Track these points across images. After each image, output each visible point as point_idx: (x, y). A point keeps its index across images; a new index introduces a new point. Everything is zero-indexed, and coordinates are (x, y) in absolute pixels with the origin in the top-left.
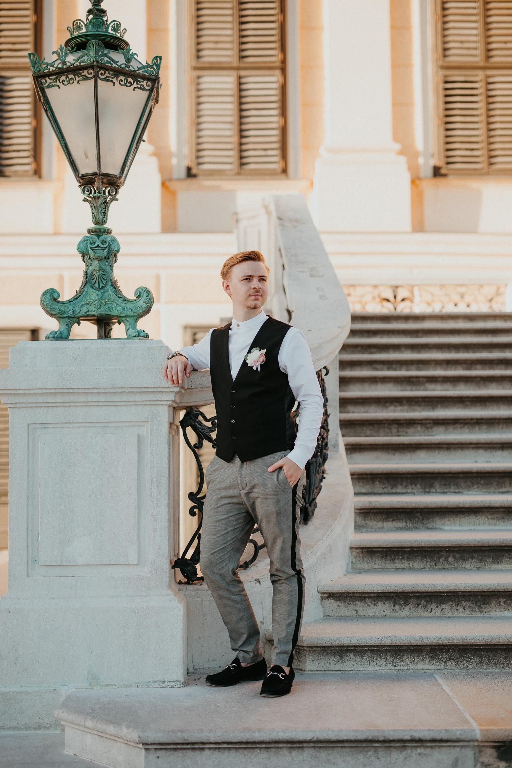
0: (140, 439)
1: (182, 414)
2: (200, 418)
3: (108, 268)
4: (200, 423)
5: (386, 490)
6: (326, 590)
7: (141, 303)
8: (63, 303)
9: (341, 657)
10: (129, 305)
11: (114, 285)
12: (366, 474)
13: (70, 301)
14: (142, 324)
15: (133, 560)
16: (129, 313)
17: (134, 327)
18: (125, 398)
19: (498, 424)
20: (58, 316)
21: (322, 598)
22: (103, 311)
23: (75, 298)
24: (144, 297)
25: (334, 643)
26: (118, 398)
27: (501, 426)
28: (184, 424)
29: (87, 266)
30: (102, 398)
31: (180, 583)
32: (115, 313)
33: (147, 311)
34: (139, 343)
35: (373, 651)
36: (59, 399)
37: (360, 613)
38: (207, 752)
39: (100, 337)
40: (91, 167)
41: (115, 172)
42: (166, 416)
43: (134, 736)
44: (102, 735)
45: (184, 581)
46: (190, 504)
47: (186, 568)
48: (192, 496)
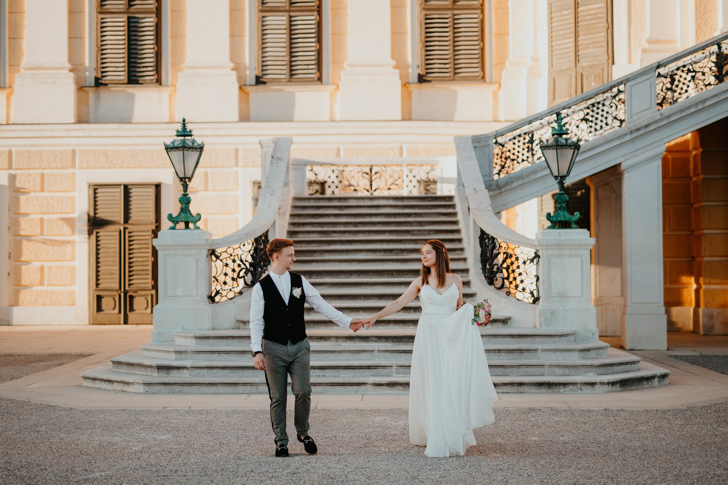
0: (197, 259)
1: (210, 252)
3: (187, 206)
4: (216, 254)
7: (198, 218)
8: (174, 218)
10: (194, 218)
11: (190, 211)
13: (176, 217)
14: (198, 224)
15: (195, 295)
16: (194, 220)
17: (195, 225)
18: (192, 247)
20: (173, 222)
22: (186, 220)
23: (178, 216)
24: (199, 216)
28: (211, 255)
29: (182, 205)
30: (185, 247)
31: (210, 303)
32: (189, 220)
33: (200, 219)
34: (197, 231)
36: (173, 247)
38: (211, 340)
39: (185, 228)
40: (182, 175)
41: (190, 176)
42: (205, 253)
43: (193, 336)
44: (185, 337)
45: (211, 302)
46: (213, 279)
47: (212, 299)
48: (214, 277)
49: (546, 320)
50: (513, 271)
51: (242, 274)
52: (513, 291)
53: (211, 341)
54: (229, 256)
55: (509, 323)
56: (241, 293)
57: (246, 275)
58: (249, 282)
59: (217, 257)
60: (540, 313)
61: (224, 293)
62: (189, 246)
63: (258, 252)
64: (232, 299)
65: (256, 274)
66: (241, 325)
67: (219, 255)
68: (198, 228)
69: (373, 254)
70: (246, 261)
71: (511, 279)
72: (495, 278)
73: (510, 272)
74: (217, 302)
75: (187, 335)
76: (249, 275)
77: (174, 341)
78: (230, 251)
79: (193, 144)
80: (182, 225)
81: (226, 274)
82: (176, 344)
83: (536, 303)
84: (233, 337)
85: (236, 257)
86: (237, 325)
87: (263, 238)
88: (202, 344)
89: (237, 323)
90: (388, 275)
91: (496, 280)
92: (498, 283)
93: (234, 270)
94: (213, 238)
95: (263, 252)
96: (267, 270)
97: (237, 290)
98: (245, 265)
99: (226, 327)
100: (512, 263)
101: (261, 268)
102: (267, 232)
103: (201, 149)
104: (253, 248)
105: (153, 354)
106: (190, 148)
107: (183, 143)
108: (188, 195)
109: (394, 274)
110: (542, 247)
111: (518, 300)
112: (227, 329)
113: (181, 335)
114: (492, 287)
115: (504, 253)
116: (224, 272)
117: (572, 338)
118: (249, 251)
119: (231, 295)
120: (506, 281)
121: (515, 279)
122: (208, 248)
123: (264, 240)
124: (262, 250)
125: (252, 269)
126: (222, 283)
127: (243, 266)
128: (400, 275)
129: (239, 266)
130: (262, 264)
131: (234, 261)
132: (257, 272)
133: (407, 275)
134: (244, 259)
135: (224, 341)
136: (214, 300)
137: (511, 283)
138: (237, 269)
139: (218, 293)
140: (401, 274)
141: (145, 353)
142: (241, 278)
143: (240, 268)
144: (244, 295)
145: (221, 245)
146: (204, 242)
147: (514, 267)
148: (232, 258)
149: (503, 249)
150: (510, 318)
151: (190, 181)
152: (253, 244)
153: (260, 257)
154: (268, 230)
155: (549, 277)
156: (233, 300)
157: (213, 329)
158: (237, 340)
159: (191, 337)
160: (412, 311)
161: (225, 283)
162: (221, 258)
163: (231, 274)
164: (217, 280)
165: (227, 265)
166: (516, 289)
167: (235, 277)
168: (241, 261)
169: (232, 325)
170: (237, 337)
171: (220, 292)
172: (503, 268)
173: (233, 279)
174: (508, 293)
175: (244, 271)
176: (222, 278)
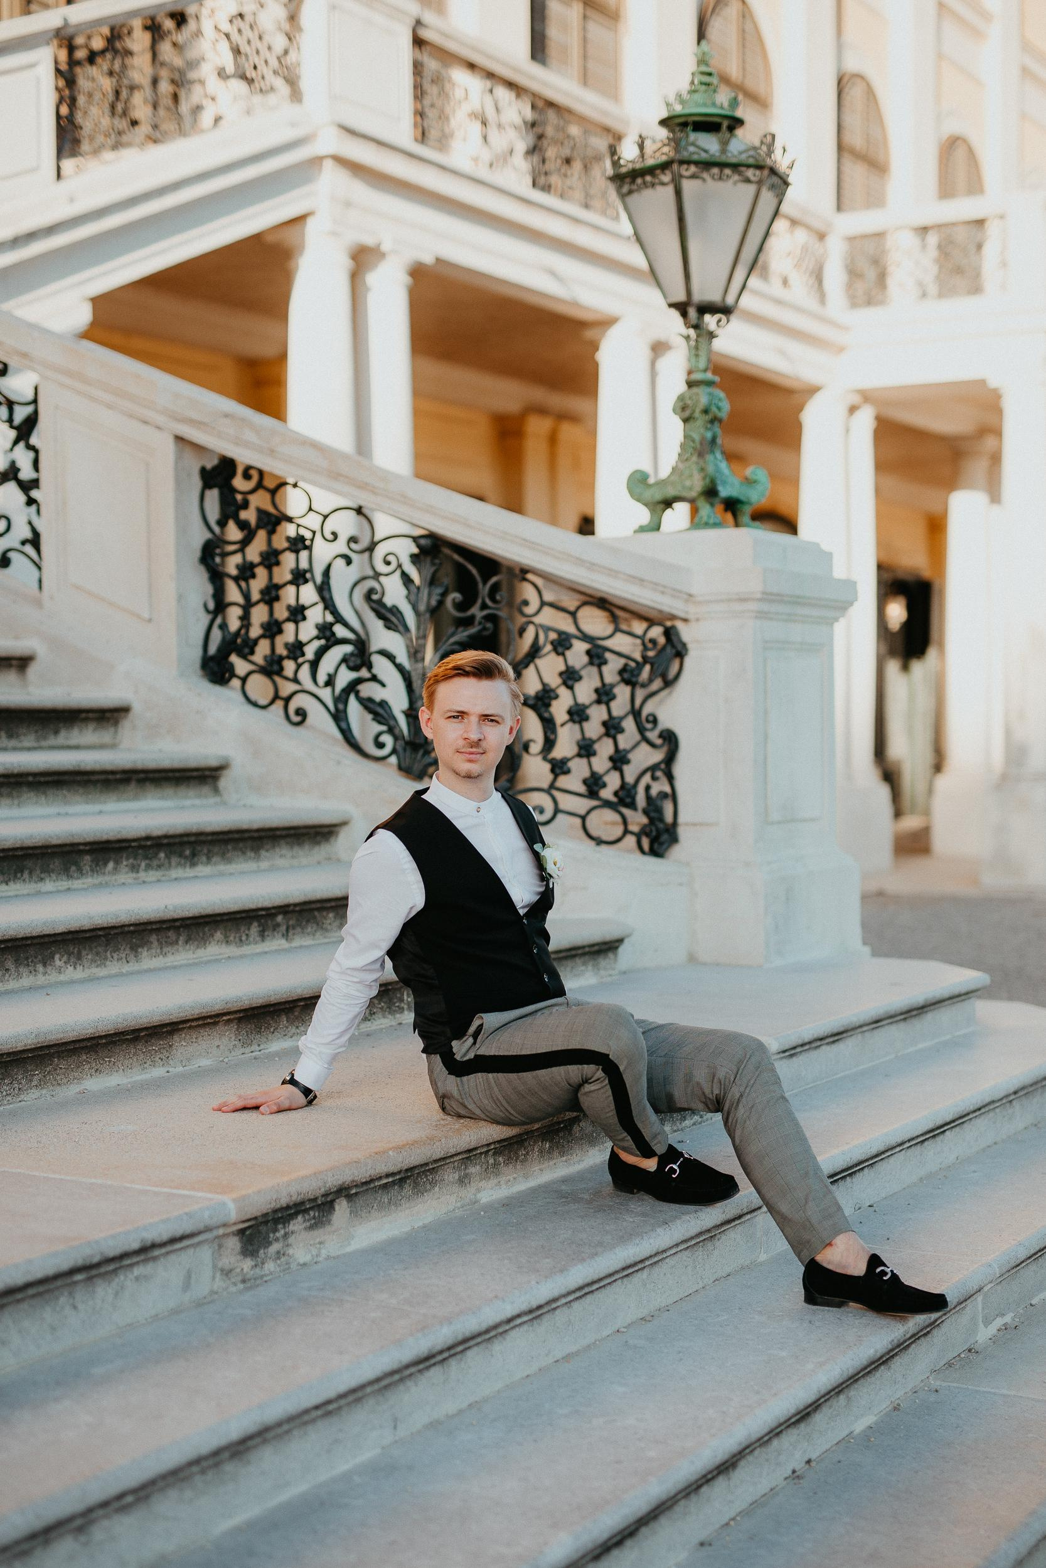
50: (581, 713)
52: (574, 805)
55: (620, 954)
71: (564, 750)
73: (560, 716)
83: (671, 853)
111: (600, 842)
121: (588, 748)
137: (563, 766)
147: (584, 692)
150: (628, 936)
166: (594, 793)
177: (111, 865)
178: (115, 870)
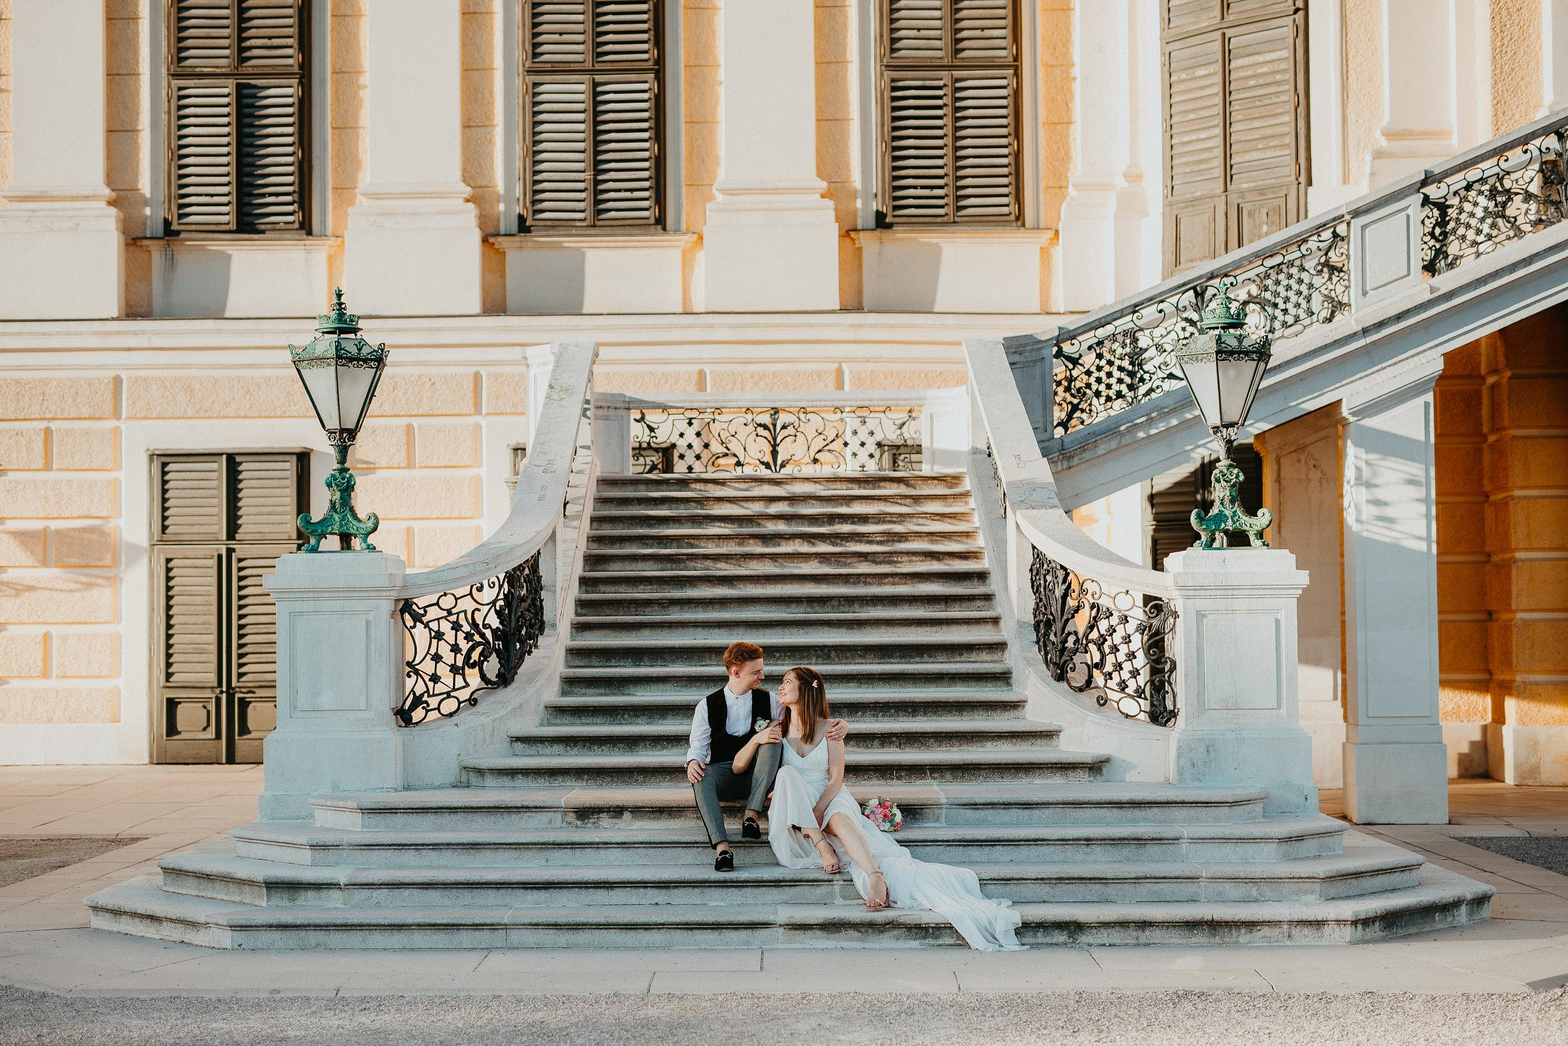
0: (367, 622)
1: (401, 605)
2: (414, 607)
3: (347, 497)
4: (414, 611)
5: (601, 664)
6: (514, 734)
7: (370, 524)
8: (314, 523)
9: (513, 777)
10: (362, 525)
11: (352, 510)
12: (583, 649)
13: (319, 522)
14: (371, 539)
15: (363, 707)
16: (362, 531)
17: (365, 541)
18: (356, 594)
19: (731, 603)
20: (311, 533)
21: (512, 742)
22: (344, 530)
23: (323, 520)
24: (373, 519)
25: (506, 767)
26: (351, 594)
27: (733, 606)
28: (402, 612)
29: (333, 495)
30: (341, 594)
31: (400, 726)
32: (352, 531)
33: (375, 529)
34: (370, 556)
35: (535, 773)
36: (311, 595)
37: (540, 753)
39: (342, 549)
40: (333, 424)
41: (353, 426)
42: (386, 607)
43: (355, 806)
44: (337, 809)
45: (404, 724)
46: (408, 669)
47: (404, 716)
48: (409, 664)
49: (1193, 765)
50: (1115, 649)
51: (475, 656)
52: (1114, 696)
53: (400, 819)
54: (445, 613)
55: (1105, 771)
56: (473, 701)
57: (485, 659)
58: (492, 676)
59: (417, 618)
60: (1179, 748)
61: (433, 702)
62: (350, 592)
63: (515, 604)
64: (451, 715)
65: (509, 657)
66: (474, 779)
67: (422, 612)
68: (372, 548)
69: (783, 608)
70: (485, 626)
71: (1109, 668)
72: (1071, 665)
73: (1107, 650)
74: (417, 723)
75: (341, 804)
76: (494, 659)
77: (312, 816)
78: (448, 602)
79: (360, 350)
80: (332, 542)
81: (437, 658)
82: (317, 825)
83: (1170, 724)
84: (453, 810)
85: (462, 615)
86: (464, 778)
87: (527, 571)
88: (377, 826)
89: (464, 773)
90: (818, 657)
91: (1073, 669)
92: (1078, 677)
93: (455, 649)
94: (409, 571)
95: (525, 605)
96: (536, 647)
97: (464, 695)
98: (483, 636)
99: (437, 783)
100: (1112, 630)
101: (522, 642)
102: (536, 558)
103: (378, 360)
104: (501, 596)
105: (261, 850)
106: (351, 360)
107: (337, 347)
108: (349, 470)
109: (833, 654)
110: (1184, 592)
111: (1127, 716)
112: (440, 787)
113: (329, 803)
114: (1064, 685)
115: (1092, 607)
116: (433, 651)
117: (1258, 808)
118: (494, 603)
119: (449, 706)
120: (1096, 672)
121: (1119, 667)
122: (394, 594)
123: (527, 575)
124: (523, 599)
125: (499, 644)
126: (427, 678)
127: (477, 638)
128: (847, 658)
129: (468, 637)
130: (523, 632)
131: (456, 627)
132: (513, 652)
133: (863, 657)
134: (479, 621)
135: (430, 819)
136: (411, 719)
137: (1109, 676)
138: (464, 646)
139: (418, 701)
140: (849, 654)
141: (243, 848)
142: (473, 666)
143: (471, 643)
144: (478, 708)
145: (424, 590)
146: (384, 582)
147: (1117, 638)
148: (453, 618)
149: (1089, 596)
150: (1107, 761)
151: (354, 439)
152: (501, 586)
153: (521, 616)
154: (539, 552)
155: (1200, 661)
156: (455, 718)
157: (407, 788)
158: (460, 816)
159: (351, 810)
160: (876, 742)
161: (435, 678)
162: (425, 619)
163: (448, 657)
164: (417, 672)
165: (439, 636)
166: (1123, 690)
167: (460, 663)
168: (474, 625)
169: (451, 779)
170: (461, 808)
171: (425, 698)
172: (1089, 642)
173: (454, 669)
174: (1102, 702)
175: (480, 649)
176: (428, 667)
177: (860, 713)
178: (862, 716)
